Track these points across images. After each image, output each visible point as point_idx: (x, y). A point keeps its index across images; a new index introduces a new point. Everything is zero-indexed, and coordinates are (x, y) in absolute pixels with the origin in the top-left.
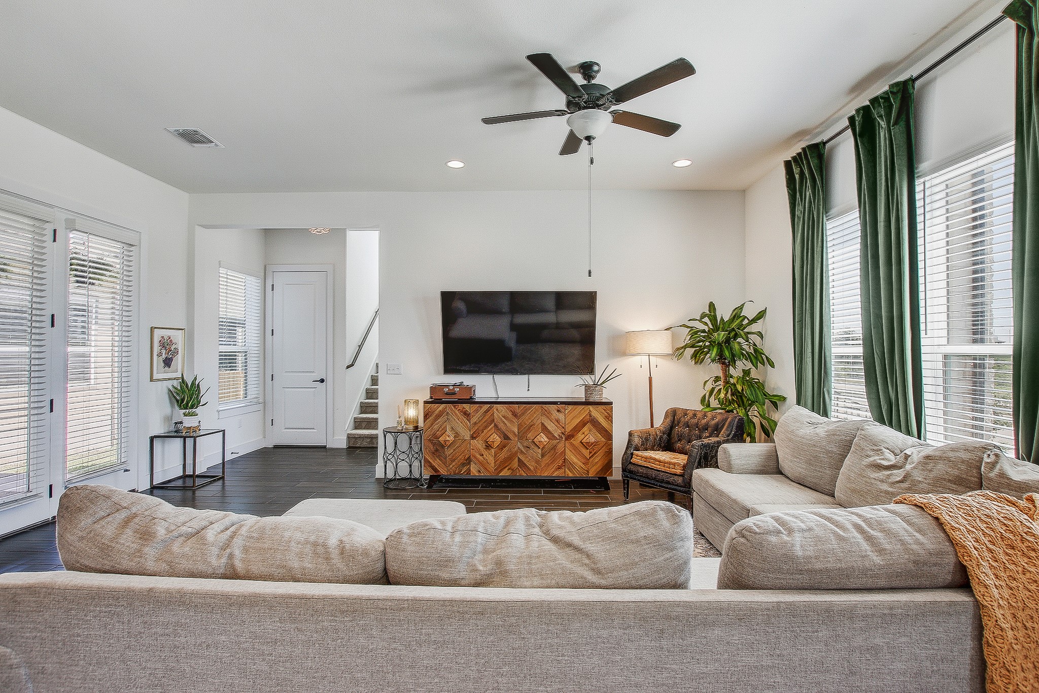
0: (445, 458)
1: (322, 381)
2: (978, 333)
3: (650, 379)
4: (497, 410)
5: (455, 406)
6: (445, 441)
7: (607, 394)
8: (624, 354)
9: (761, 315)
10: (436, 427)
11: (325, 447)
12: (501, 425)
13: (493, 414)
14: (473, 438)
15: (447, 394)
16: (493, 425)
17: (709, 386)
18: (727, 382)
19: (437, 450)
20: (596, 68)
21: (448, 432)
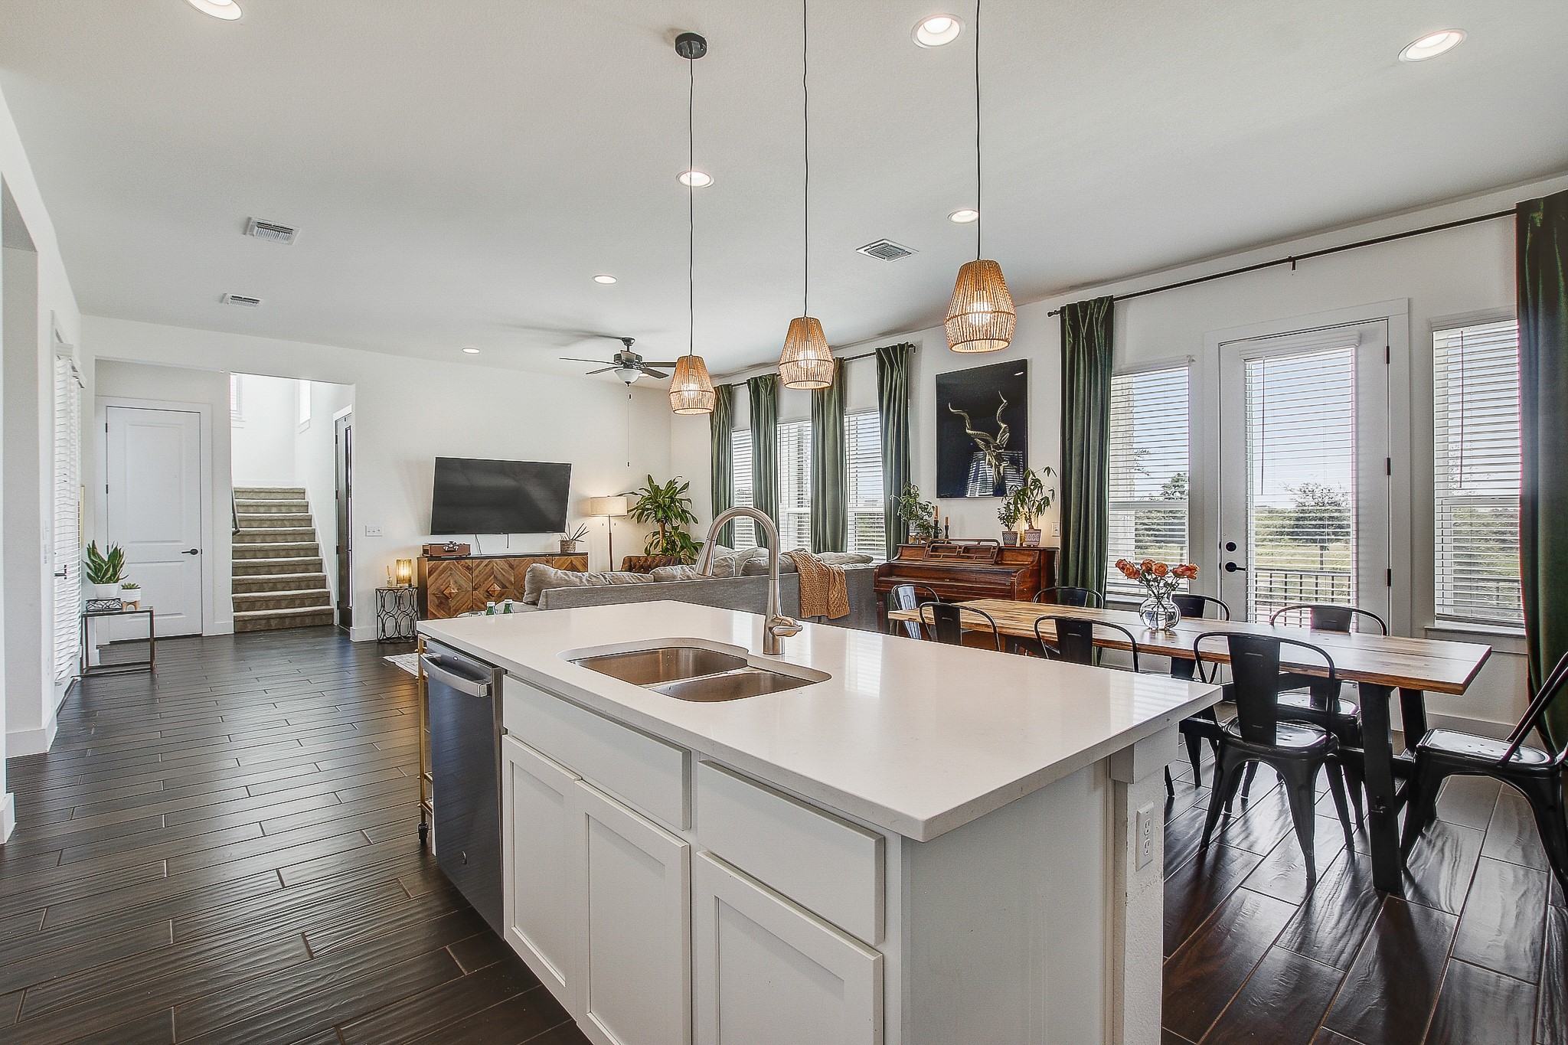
0: (450, 609)
1: (194, 552)
2: (800, 504)
3: (610, 534)
4: (496, 563)
5: (457, 562)
6: (450, 593)
7: (579, 548)
8: (586, 515)
9: (686, 486)
10: (440, 581)
11: (200, 635)
12: (500, 577)
13: (492, 568)
14: (475, 589)
15: (448, 551)
16: (493, 576)
17: (649, 540)
18: (664, 536)
19: (441, 603)
20: (632, 341)
21: (452, 585)
